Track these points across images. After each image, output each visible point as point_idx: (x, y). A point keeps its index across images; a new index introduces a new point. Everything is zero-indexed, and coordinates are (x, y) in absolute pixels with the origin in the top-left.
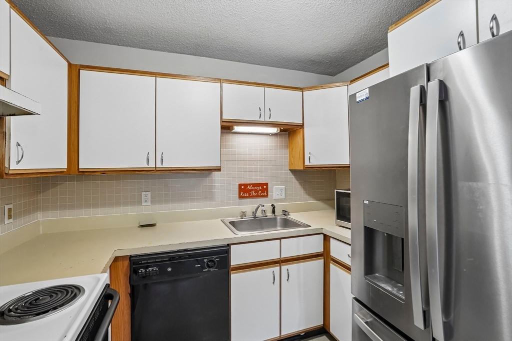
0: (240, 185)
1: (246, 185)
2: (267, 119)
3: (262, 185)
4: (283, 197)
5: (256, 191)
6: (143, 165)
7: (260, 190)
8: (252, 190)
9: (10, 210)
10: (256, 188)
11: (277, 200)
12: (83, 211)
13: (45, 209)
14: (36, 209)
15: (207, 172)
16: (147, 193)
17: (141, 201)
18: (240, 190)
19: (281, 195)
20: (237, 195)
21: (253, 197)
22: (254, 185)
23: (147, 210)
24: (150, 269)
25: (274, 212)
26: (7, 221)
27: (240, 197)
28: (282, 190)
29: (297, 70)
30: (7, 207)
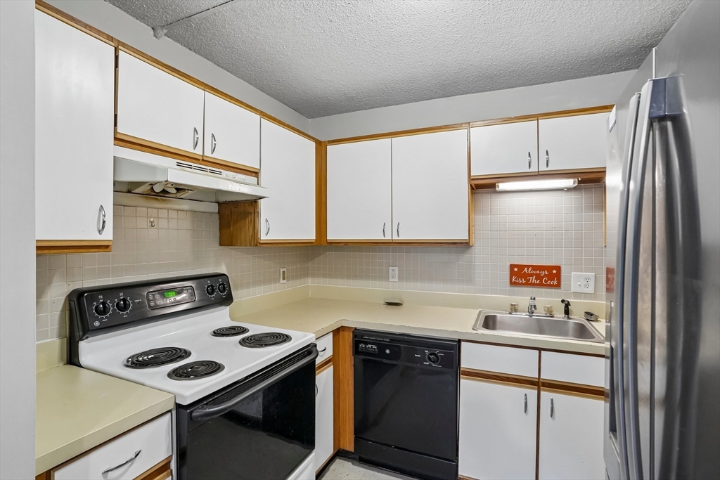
0: (512, 267)
1: (521, 267)
2: (543, 168)
3: (549, 268)
4: (591, 290)
5: (538, 277)
6: (378, 236)
7: (545, 276)
8: (532, 275)
9: (284, 272)
10: (538, 272)
11: (577, 295)
12: (339, 281)
13: (313, 276)
14: (306, 275)
15: (451, 246)
16: (394, 268)
17: (388, 277)
18: (512, 273)
19: (587, 286)
20: (508, 281)
21: (533, 285)
22: (535, 268)
23: (393, 286)
24: (369, 346)
25: (567, 312)
26: (282, 281)
27: (512, 283)
28: (587, 279)
29: (625, 70)
30: (282, 270)
